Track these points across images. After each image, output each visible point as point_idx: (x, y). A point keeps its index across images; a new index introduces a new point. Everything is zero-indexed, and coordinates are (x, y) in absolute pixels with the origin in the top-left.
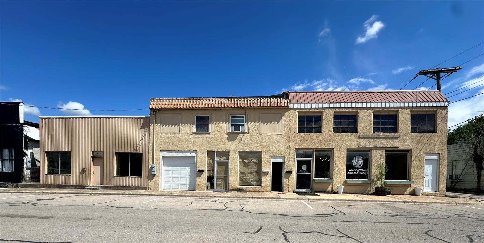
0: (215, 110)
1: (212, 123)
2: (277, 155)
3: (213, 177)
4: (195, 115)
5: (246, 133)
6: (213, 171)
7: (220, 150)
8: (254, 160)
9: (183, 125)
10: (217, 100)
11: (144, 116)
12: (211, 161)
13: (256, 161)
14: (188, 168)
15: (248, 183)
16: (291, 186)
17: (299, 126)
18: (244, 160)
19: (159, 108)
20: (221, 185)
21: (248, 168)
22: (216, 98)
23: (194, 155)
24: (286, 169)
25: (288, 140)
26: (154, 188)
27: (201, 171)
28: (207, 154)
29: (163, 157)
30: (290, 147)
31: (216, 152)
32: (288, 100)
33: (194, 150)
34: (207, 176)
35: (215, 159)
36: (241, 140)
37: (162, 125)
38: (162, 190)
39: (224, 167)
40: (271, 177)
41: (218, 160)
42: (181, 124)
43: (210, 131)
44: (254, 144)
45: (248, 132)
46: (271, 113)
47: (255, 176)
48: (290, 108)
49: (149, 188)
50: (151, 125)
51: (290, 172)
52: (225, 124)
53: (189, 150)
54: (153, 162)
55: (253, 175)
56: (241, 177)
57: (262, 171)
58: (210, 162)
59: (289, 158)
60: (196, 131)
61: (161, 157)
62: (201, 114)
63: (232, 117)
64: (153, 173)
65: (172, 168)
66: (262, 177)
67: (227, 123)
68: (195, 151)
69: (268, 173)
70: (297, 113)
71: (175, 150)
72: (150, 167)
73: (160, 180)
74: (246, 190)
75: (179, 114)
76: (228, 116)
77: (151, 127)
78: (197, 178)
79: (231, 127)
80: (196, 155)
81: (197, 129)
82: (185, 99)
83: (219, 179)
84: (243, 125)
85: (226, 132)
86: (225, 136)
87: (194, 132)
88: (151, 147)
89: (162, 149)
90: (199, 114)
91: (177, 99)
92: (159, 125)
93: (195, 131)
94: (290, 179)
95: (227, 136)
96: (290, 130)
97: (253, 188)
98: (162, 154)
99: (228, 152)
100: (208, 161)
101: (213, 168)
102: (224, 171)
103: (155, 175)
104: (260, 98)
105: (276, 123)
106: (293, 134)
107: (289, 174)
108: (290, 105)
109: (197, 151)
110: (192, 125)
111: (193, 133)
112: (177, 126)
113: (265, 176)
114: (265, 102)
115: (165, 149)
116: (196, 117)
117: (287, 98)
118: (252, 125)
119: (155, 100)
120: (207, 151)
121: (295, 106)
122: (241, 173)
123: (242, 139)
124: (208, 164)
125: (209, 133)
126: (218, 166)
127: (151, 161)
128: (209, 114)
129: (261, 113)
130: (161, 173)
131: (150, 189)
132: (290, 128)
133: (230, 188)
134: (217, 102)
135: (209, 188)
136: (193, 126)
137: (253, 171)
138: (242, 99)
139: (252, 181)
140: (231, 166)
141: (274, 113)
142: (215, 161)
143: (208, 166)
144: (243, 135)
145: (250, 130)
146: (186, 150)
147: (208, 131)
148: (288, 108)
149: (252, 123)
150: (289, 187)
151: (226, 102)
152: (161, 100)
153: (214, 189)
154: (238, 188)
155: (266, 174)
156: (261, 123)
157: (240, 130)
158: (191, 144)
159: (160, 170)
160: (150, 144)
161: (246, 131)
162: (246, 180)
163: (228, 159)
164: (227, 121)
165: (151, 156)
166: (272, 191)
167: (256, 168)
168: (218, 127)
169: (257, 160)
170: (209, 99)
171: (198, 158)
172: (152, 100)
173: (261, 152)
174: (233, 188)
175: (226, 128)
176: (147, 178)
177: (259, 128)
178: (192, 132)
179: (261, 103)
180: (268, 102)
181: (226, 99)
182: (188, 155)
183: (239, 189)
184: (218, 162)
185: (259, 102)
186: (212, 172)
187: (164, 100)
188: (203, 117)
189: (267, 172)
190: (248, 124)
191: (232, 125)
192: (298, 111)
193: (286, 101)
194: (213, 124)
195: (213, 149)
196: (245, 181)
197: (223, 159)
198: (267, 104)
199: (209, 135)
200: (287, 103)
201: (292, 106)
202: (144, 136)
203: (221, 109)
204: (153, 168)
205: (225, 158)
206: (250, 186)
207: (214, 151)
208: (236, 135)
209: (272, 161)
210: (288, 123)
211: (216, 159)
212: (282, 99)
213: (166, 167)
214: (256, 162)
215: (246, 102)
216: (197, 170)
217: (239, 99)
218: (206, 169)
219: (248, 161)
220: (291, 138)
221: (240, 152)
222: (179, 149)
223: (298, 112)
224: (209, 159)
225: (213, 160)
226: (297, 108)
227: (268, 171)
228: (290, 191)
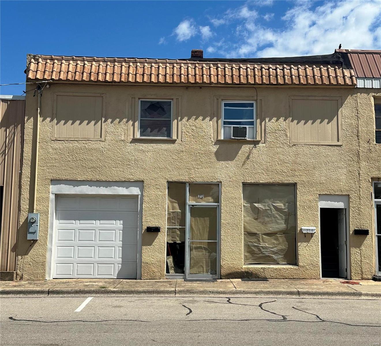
0: (187, 88)
1: (179, 118)
2: (332, 192)
3: (183, 244)
4: (139, 99)
5: (258, 142)
6: (183, 231)
7: (199, 180)
8: (280, 205)
9: (110, 120)
10: (190, 65)
11: (10, 97)
12: (176, 205)
13: (282, 205)
14: (119, 224)
15: (268, 260)
16: (367, 266)
17: (376, 128)
18: (256, 205)
19: (52, 79)
20: (201, 264)
21: (264, 223)
22: (188, 62)
23: (135, 191)
24: (353, 224)
25: (356, 159)
26: (29, 274)
27: (154, 231)
28: (167, 190)
29: (58, 196)
30: (359, 174)
31: (189, 184)
32: (352, 71)
33: (135, 178)
34: (167, 243)
35: (188, 201)
36: (248, 158)
37: (55, 121)
38: (51, 278)
39: (207, 219)
40: (320, 244)
41: (194, 203)
42: (103, 119)
43: (174, 137)
44: (278, 167)
45: (263, 139)
46: (314, 98)
47: (281, 240)
48: (357, 87)
49: (17, 274)
50: (28, 120)
51: (362, 233)
52: (210, 121)
53: (123, 180)
54: (31, 209)
55: (277, 239)
56: (249, 243)
57: (299, 229)
58: (173, 208)
59: (360, 199)
60: (141, 136)
61: (52, 197)
62: (154, 96)
63: (226, 105)
64: (30, 237)
65: (77, 224)
66: (299, 244)
67: (215, 119)
68: (140, 183)
69: (312, 235)
70: (372, 99)
71: (89, 178)
72: (22, 220)
73: (48, 256)
74: (263, 275)
75: (99, 95)
76: (218, 103)
77: (29, 125)
78: (144, 247)
79: (224, 127)
80: (142, 190)
81: (144, 132)
82: (115, 61)
83: (196, 248)
84: (252, 123)
85: (212, 139)
86: (211, 147)
87: (135, 137)
88: (26, 171)
89: (56, 176)
90: (149, 97)
91: (94, 60)
92: (49, 119)
93: (138, 136)
94: (363, 248)
95: (215, 149)
96: (358, 136)
97: (280, 269)
98: (54, 189)
99: (218, 185)
100: (170, 207)
101: (183, 222)
102: (208, 230)
103: (35, 241)
104: (289, 65)
105: (326, 121)
106: (366, 145)
107: (360, 237)
108: (357, 81)
109: (143, 181)
110: (131, 123)
111: (135, 141)
112: (93, 122)
113: (305, 242)
114: (301, 74)
115: (64, 177)
116: (141, 101)
117: (349, 66)
118: (271, 124)
119: (40, 60)
120: (169, 182)
121: (368, 84)
122: (249, 234)
123: (251, 156)
124: (169, 214)
125: (174, 142)
126: (193, 219)
127: (25, 205)
128: (172, 98)
129: (293, 98)
130: (51, 236)
131: (21, 278)
132: (358, 131)
133: (224, 272)
134: (191, 71)
135: (172, 271)
136: (133, 125)
137: (276, 230)
138: (249, 66)
139: (275, 253)
140: (225, 218)
141: (321, 98)
142: (188, 208)
143: (168, 218)
144: (252, 146)
145: (268, 136)
146: (117, 179)
147: (169, 134)
148: (353, 89)
149: (273, 121)
150: (363, 266)
151: (213, 71)
152: (56, 61)
153: (183, 272)
154: (243, 270)
155: (308, 236)
156: (292, 121)
157: (247, 136)
158: (129, 165)
159: (49, 230)
160: (24, 165)
161: (258, 138)
162: (260, 250)
163: (217, 200)
164: (214, 115)
165: (26, 194)
166: (323, 277)
167: (283, 222)
168: (194, 128)
169: (284, 205)
170: (173, 64)
171: (146, 199)
172: (33, 60)
173: (295, 185)
174: (233, 270)
175: (212, 131)
176: (14, 249)
177: (288, 131)
178: (132, 137)
179: (294, 77)
180: (308, 73)
181: (212, 65)
182: (122, 191)
183: (247, 273)
184: (193, 208)
185: (288, 73)
186: (178, 232)
187: (64, 61)
188: (158, 102)
189: (311, 232)
190: (263, 123)
191: (225, 123)
192: (374, 94)
193: (347, 73)
194: (181, 120)
195: (184, 178)
196: (259, 252)
197: (206, 202)
198: (305, 78)
199: (173, 145)
200: (351, 77)
201: (360, 84)
202: (8, 145)
203: (201, 88)
204: (29, 223)
205: (210, 199)
206: (272, 266)
207: (183, 184)
208: (235, 146)
209: (320, 207)
210: (354, 122)
211: (190, 201)
212: (339, 68)
213: (61, 221)
214: (283, 207)
215: (258, 72)
216: (145, 227)
217: (241, 66)
218: (164, 225)
219: (264, 206)
220: (361, 154)
221: (245, 184)
222: (98, 177)
223: (374, 97)
224: (171, 202)
225: (183, 205)
226: (373, 88)
227: (312, 230)
228: (365, 276)
